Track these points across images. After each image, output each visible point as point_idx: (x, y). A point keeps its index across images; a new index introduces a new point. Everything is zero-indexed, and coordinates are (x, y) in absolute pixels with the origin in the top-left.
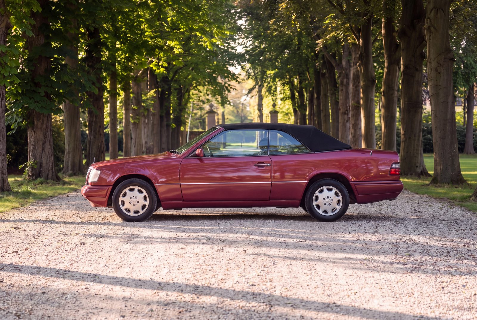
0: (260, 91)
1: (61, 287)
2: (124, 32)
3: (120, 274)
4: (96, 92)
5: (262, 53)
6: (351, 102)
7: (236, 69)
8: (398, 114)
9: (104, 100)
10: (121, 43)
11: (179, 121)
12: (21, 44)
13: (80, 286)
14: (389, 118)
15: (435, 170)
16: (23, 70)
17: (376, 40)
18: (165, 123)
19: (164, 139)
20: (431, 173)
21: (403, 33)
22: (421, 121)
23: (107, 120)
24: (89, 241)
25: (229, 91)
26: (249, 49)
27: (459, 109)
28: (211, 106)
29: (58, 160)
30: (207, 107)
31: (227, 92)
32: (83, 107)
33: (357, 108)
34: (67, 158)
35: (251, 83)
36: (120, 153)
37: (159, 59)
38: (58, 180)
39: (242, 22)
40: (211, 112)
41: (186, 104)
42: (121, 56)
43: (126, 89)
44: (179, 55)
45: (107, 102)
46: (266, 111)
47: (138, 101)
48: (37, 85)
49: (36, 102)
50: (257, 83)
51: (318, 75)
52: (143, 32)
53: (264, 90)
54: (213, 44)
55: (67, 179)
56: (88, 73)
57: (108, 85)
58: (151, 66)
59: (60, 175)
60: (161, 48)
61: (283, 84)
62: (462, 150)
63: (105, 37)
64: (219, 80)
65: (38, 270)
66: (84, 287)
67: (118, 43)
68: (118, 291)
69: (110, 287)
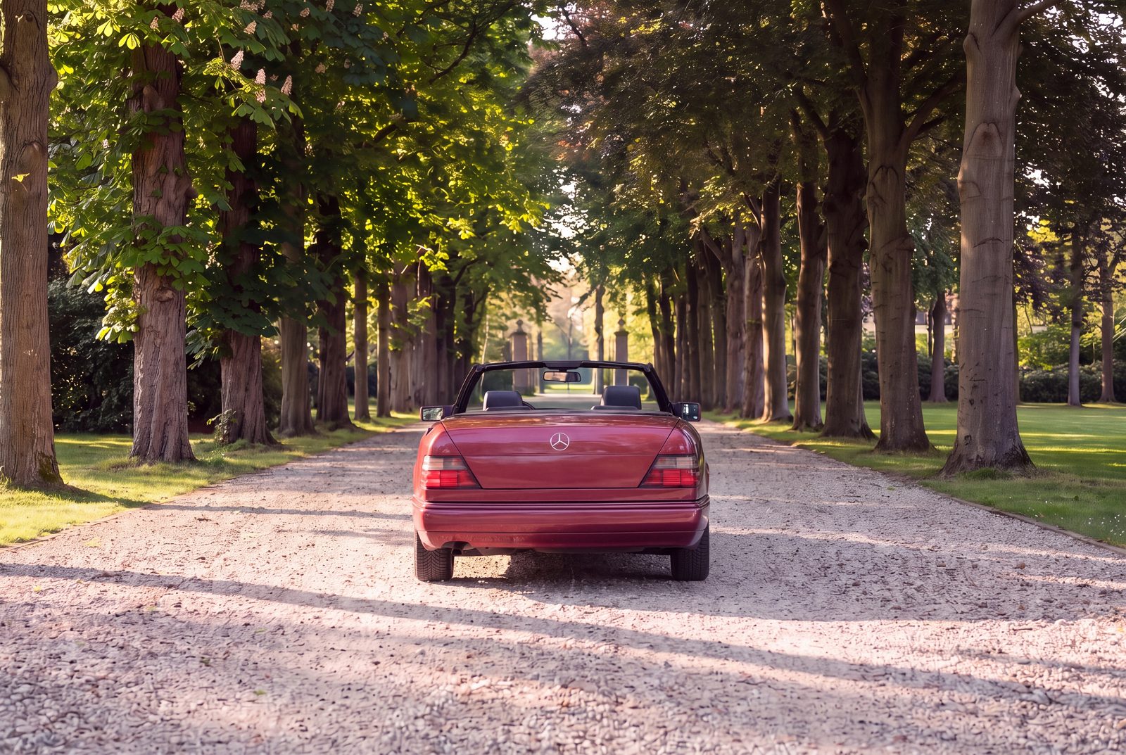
0: (599, 300)
1: (277, 614)
2: (377, 204)
3: (371, 594)
4: (334, 302)
5: (603, 238)
6: (747, 318)
7: (560, 265)
8: (822, 338)
9: (346, 314)
10: (373, 222)
11: (470, 349)
12: (210, 223)
13: (308, 614)
14: (807, 344)
15: (883, 428)
16: (214, 265)
17: (787, 219)
18: (445, 348)
19: (444, 378)
20: (877, 432)
21: (829, 208)
22: (860, 348)
23: (350, 345)
24: (321, 540)
25: (549, 300)
26: (581, 231)
27: (921, 330)
28: (520, 323)
29: (270, 410)
30: (512, 325)
31: (545, 301)
32: (311, 324)
33: (757, 327)
34: (286, 406)
35: (584, 286)
36: (373, 399)
37: (435, 248)
38: (271, 443)
39: (570, 189)
40: (520, 334)
41: (479, 320)
42: (374, 244)
43: (382, 296)
44: (468, 241)
45: (351, 317)
46: (610, 331)
47: (402, 315)
48: (239, 289)
49: (234, 317)
50: (593, 288)
51: (692, 274)
52: (409, 204)
53: (605, 298)
54: (522, 223)
55: (285, 441)
56: (320, 270)
57: (352, 289)
58: (422, 258)
59: (274, 434)
60: (438, 230)
61: (636, 290)
62: (926, 394)
63: (347, 213)
64: (534, 281)
65: (236, 588)
66: (311, 616)
67: (369, 221)
68: (368, 621)
69: (356, 615)
